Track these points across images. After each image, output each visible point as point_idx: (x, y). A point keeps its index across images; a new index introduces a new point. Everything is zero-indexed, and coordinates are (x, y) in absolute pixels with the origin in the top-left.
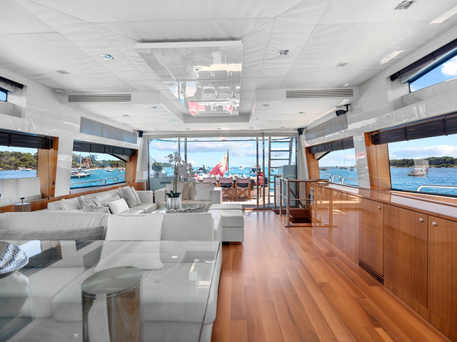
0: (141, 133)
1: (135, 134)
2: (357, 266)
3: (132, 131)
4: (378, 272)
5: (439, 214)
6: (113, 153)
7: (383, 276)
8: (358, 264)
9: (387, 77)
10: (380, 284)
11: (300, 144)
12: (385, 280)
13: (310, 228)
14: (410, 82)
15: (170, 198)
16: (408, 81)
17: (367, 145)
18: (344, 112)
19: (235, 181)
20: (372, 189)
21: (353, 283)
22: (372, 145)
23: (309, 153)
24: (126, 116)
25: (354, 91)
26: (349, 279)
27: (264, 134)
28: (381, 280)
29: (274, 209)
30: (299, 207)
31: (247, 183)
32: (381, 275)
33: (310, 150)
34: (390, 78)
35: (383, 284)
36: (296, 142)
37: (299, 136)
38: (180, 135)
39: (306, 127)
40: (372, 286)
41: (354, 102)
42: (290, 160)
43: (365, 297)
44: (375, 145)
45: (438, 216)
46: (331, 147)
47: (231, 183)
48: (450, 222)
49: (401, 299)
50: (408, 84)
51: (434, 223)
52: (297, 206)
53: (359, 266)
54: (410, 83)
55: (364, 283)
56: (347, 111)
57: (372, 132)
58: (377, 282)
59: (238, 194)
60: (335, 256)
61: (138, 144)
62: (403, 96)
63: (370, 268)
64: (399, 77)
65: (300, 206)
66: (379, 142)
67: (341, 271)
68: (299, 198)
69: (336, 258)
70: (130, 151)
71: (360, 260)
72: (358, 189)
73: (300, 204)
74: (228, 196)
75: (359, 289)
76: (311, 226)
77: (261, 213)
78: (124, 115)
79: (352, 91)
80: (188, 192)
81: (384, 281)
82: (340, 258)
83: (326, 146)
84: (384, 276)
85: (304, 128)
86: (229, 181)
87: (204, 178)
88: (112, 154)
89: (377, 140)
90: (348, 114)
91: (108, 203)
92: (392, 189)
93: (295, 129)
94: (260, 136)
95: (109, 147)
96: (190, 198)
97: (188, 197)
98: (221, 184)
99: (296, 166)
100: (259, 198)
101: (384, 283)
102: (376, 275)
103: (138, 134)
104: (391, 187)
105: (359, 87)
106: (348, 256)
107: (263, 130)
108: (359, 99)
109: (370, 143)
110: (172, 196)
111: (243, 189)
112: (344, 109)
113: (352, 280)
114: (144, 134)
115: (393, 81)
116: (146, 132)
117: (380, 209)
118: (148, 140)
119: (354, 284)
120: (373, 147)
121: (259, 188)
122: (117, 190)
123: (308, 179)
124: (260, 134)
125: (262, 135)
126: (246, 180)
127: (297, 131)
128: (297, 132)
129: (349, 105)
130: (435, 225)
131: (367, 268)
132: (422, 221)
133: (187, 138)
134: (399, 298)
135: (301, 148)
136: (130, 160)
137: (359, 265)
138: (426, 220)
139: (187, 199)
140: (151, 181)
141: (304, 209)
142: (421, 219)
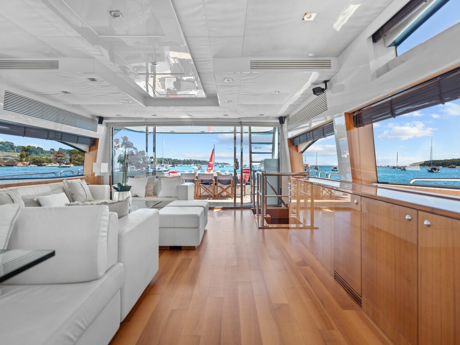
0: (101, 120)
1: (93, 120)
2: (332, 279)
3: (89, 117)
4: (355, 290)
5: (433, 209)
6: (61, 139)
7: (360, 295)
8: (334, 276)
9: (367, 38)
10: (357, 306)
11: (283, 136)
12: (364, 300)
13: (287, 229)
14: (396, 44)
15: (117, 192)
16: (394, 42)
17: (348, 128)
18: (323, 90)
19: (215, 178)
20: (353, 182)
21: (321, 304)
22: (354, 128)
23: (291, 145)
24: (66, 92)
25: (332, 61)
26: (318, 299)
27: (242, 123)
28: (359, 301)
29: (252, 208)
30: (281, 206)
31: (230, 180)
32: (358, 293)
33: (293, 142)
34: (371, 39)
35: (361, 306)
36: (279, 133)
37: (282, 126)
38: (147, 123)
39: (288, 115)
40: (345, 309)
41: (333, 76)
42: (273, 153)
43: (333, 328)
44: (357, 127)
45: (432, 211)
46: (313, 136)
47: (212, 180)
48: (450, 220)
49: (383, 332)
50: (394, 47)
51: (426, 223)
52: (279, 205)
53: (333, 278)
54: (397, 46)
55: (336, 304)
56: (326, 89)
57: (354, 113)
58: (353, 303)
59: (219, 192)
60: (307, 266)
61: (100, 132)
62: (389, 62)
63: (346, 282)
64: (383, 35)
65: (283, 205)
66: (362, 123)
67: (310, 287)
68: (281, 194)
69: (308, 268)
70: (89, 140)
71: (335, 271)
72: (339, 183)
73: (282, 203)
74: (209, 194)
75: (327, 314)
76: (288, 228)
77: (238, 212)
78: (63, 92)
79: (330, 62)
80: (153, 187)
81: (362, 302)
82: (312, 268)
83: (307, 135)
84: (362, 296)
85: (286, 117)
86: (209, 178)
87: (181, 174)
88: (60, 141)
89: (359, 121)
90: (328, 93)
91: (37, 197)
92: (378, 182)
93: (276, 118)
94: (238, 125)
95: (55, 132)
96: (155, 194)
97: (153, 193)
98: (202, 181)
99: (279, 160)
100: (243, 197)
101: (363, 305)
102: (353, 293)
103: (97, 120)
104: (377, 180)
105: (337, 57)
106: (323, 266)
107: (239, 119)
108: (338, 72)
109: (352, 126)
110: (119, 190)
111: (225, 187)
112: (323, 86)
113: (320, 300)
114: (104, 121)
115: (375, 42)
116: (107, 118)
117: (357, 204)
118: (112, 128)
119: (323, 307)
120: (355, 130)
121: (244, 186)
122: (61, 184)
123: (291, 172)
124: (238, 123)
125: (240, 124)
126: (228, 177)
127: (277, 119)
128: (278, 121)
129: (328, 81)
130: (428, 226)
131: (343, 282)
132: (409, 220)
133: (156, 127)
134: (380, 328)
135: (284, 139)
136: (89, 151)
137: (335, 278)
138: (415, 218)
139: (151, 196)
140: (115, 175)
141: (286, 208)
142: (408, 217)
